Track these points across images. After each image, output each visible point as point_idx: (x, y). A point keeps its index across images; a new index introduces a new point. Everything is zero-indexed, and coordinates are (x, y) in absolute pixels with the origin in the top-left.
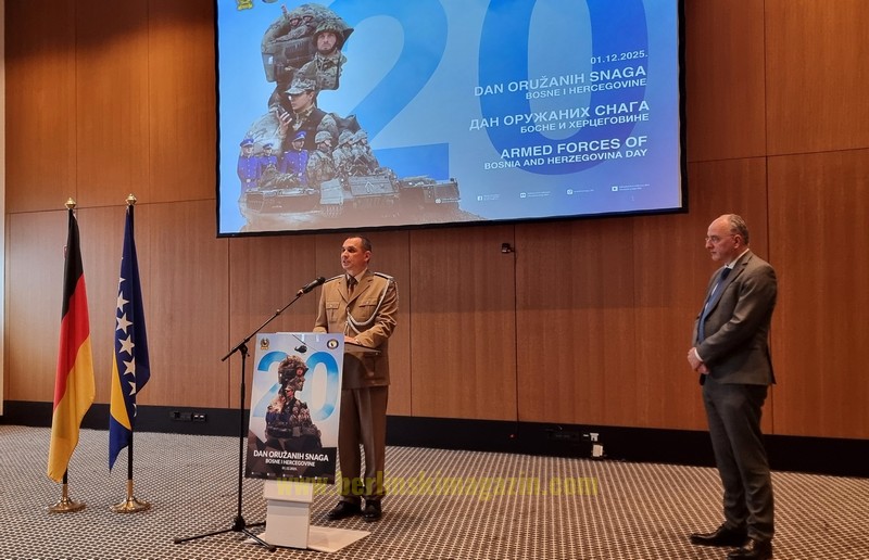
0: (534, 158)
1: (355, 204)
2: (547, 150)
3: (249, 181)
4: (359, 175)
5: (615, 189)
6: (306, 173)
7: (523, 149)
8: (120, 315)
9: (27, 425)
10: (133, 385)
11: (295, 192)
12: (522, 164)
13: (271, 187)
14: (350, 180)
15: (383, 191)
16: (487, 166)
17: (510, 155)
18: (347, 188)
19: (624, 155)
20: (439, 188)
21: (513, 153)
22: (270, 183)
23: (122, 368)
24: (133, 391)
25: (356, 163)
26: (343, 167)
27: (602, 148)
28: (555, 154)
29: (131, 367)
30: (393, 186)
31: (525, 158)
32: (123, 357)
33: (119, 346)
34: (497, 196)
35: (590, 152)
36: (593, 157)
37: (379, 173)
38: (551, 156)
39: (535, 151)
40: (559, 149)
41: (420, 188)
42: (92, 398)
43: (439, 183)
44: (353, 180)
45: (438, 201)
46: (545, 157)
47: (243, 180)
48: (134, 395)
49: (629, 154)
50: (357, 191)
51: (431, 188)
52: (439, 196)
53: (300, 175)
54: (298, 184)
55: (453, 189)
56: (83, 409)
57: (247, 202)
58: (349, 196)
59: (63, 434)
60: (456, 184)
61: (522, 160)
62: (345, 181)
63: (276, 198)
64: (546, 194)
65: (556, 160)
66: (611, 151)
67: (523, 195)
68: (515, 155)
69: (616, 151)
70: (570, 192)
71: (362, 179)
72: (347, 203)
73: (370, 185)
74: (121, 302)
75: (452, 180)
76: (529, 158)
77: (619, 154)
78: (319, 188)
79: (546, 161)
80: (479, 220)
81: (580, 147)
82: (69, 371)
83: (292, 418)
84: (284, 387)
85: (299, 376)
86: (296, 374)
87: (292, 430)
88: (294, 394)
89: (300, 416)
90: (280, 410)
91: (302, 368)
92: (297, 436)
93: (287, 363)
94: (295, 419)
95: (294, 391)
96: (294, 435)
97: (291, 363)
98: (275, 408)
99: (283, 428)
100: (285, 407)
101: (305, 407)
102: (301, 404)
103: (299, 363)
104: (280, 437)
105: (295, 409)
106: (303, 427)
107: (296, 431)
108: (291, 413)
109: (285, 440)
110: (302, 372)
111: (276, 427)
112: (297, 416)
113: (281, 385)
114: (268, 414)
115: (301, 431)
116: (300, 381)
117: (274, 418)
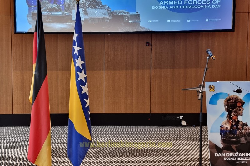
0: (174, 5)
1: (90, 21)
2: (180, 2)
3: (33, 6)
4: (92, 8)
5: (207, 20)
6: (64, 5)
7: (170, 1)
11: (59, 13)
12: (169, 7)
13: (45, 10)
14: (88, 10)
15: (104, 16)
16: (153, 8)
17: (164, 3)
18: (86, 13)
19: (211, 6)
20: (131, 16)
21: (165, 3)
22: (44, 8)
25: (91, 2)
26: (84, 3)
27: (203, 3)
28: (183, 4)
30: (109, 14)
31: (170, 5)
34: (157, 21)
35: (198, 5)
36: (199, 7)
37: (102, 7)
38: (181, 5)
39: (175, 2)
40: (185, 2)
41: (122, 15)
43: (131, 14)
44: (89, 10)
45: (130, 22)
46: (179, 6)
47: (30, 6)
49: (214, 6)
50: (91, 15)
51: (127, 16)
52: (131, 19)
53: (61, 5)
54: (59, 10)
55: (137, 17)
57: (32, 17)
58: (87, 17)
60: (139, 15)
61: (169, 6)
62: (85, 10)
63: (48, 16)
64: (178, 21)
65: (183, 7)
66: (206, 5)
67: (169, 21)
68: (166, 4)
69: (208, 5)
70: (189, 21)
71: (93, 10)
72: (86, 20)
73: (97, 13)
75: (137, 13)
76: (172, 5)
77: (209, 6)
78: (71, 13)
79: (179, 7)
80: (149, 31)
81: (194, 2)
83: (238, 132)
84: (230, 114)
85: (240, 107)
86: (237, 106)
87: (240, 139)
88: (237, 118)
89: (243, 131)
90: (229, 128)
91: (240, 102)
92: (244, 143)
93: (229, 100)
94: (240, 133)
95: (237, 116)
96: (241, 142)
97: (232, 100)
98: (226, 127)
99: (234, 138)
100: (232, 126)
101: (247, 125)
102: (243, 124)
103: (238, 99)
104: (232, 144)
105: (239, 127)
106: (247, 138)
107: (243, 140)
108: (237, 129)
109: (235, 146)
110: (241, 104)
111: (228, 138)
112: (242, 130)
113: (228, 113)
114: (221, 130)
115: (246, 139)
116: (240, 110)
117: (226, 133)
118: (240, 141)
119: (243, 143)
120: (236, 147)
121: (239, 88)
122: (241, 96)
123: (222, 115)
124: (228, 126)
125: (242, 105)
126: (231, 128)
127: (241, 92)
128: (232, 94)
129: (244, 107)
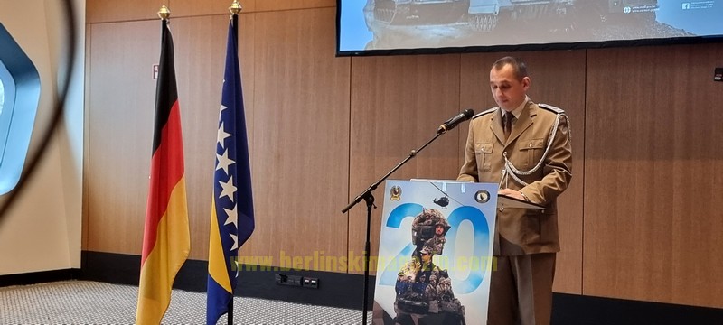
8: (221, 152)
9: (109, 282)
10: (235, 238)
23: (222, 217)
24: (235, 246)
29: (233, 216)
32: (223, 204)
33: (219, 189)
42: (187, 252)
48: (236, 250)
56: (176, 266)
59: (152, 294)
74: (222, 135)
82: (160, 219)
83: (428, 288)
84: (419, 249)
85: (439, 236)
86: (435, 233)
87: (428, 303)
88: (431, 258)
89: (438, 287)
90: (413, 278)
91: (442, 226)
92: (435, 312)
93: (422, 220)
94: (432, 291)
95: (431, 254)
96: (430, 311)
97: (428, 219)
98: (408, 275)
99: (417, 300)
100: (419, 274)
101: (446, 275)
102: (440, 271)
103: (439, 219)
104: (413, 312)
105: (432, 277)
106: (443, 302)
107: (434, 306)
108: (428, 281)
109: (418, 316)
110: (442, 230)
111: (408, 299)
112: (435, 286)
113: (416, 246)
114: (398, 281)
115: (440, 306)
116: (440, 242)
117: (406, 288)
118: (428, 307)
119: (433, 313)
120: (419, 319)
121: (444, 196)
122: (445, 213)
123: (405, 252)
124: (411, 274)
125: (444, 233)
126: (417, 278)
127: (447, 204)
128: (431, 207)
129: (446, 237)
